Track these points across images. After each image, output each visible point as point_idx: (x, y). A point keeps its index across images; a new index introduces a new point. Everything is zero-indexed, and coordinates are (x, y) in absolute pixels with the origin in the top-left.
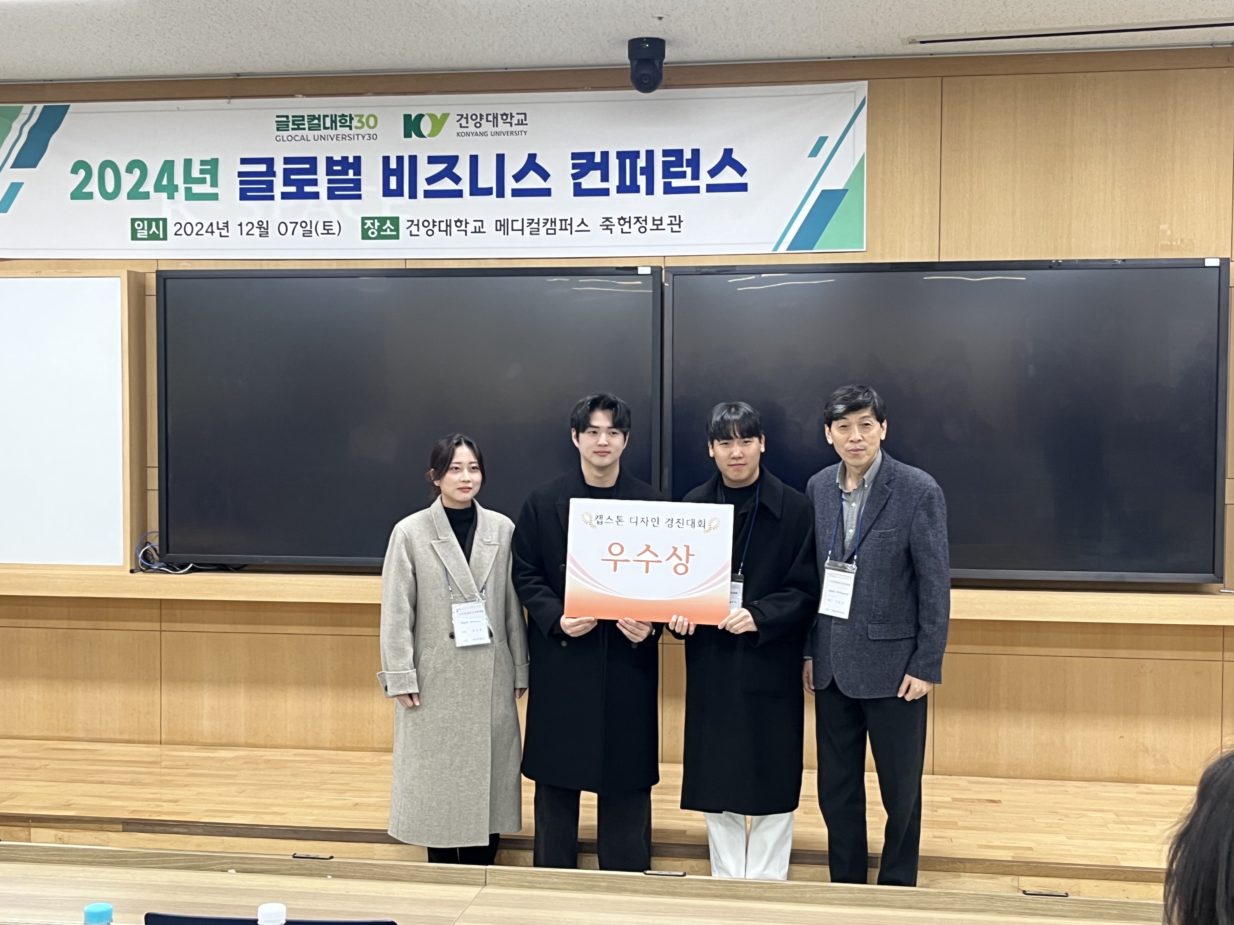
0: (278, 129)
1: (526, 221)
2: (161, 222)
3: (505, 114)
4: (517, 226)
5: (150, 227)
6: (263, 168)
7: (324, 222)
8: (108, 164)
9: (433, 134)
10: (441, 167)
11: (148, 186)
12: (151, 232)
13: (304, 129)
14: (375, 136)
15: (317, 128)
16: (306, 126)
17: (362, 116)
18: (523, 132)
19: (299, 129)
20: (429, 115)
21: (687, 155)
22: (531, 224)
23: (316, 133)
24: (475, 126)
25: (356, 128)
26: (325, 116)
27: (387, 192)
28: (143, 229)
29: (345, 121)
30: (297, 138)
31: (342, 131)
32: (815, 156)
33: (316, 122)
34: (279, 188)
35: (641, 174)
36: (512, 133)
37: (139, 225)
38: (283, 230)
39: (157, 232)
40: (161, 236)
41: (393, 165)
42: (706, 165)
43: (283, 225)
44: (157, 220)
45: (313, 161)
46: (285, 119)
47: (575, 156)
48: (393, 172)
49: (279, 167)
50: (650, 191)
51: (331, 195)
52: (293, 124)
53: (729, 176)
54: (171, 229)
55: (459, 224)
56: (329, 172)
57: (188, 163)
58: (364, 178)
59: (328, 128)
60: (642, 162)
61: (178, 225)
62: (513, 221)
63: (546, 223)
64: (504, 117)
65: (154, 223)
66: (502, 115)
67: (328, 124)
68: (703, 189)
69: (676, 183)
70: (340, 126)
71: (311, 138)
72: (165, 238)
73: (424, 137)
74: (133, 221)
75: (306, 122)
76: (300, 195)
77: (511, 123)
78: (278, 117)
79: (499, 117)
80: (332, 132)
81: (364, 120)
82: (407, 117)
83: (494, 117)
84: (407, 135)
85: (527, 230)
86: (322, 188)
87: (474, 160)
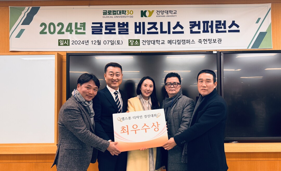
0: (103, 14)
1: (176, 41)
2: (68, 41)
3: (170, 11)
4: (174, 42)
5: (64, 42)
6: (99, 25)
7: (117, 41)
8: (51, 24)
9: (150, 16)
10: (152, 25)
11: (64, 30)
12: (64, 44)
13: (111, 14)
14: (132, 17)
15: (115, 14)
16: (112, 14)
17: (129, 11)
18: (176, 16)
19: (110, 14)
20: (148, 11)
21: (222, 22)
22: (178, 41)
23: (115, 15)
24: (162, 14)
25: (127, 14)
26: (118, 11)
27: (136, 32)
28: (62, 42)
29: (124, 12)
30: (109, 17)
31: (122, 15)
32: (258, 23)
33: (115, 12)
34: (104, 30)
35: (209, 27)
36: (172, 16)
37: (61, 41)
38: (105, 43)
39: (67, 44)
40: (68, 45)
41: (138, 25)
42: (228, 25)
43: (105, 42)
44: (67, 40)
45: (114, 23)
46: (106, 12)
47: (190, 22)
48: (138, 27)
49: (104, 25)
50: (212, 32)
51: (120, 33)
52: (108, 13)
53: (234, 28)
54: (71, 43)
55: (157, 41)
56: (119, 26)
57: (76, 24)
58: (129, 28)
59: (119, 14)
60: (210, 24)
61: (73, 42)
62: (173, 41)
63: (182, 41)
64: (170, 12)
65: (65, 41)
66: (169, 11)
67: (119, 13)
68: (227, 31)
69: (219, 30)
70: (122, 14)
71: (113, 17)
72: (69, 45)
73: (147, 17)
74: (59, 40)
75: (112, 12)
76: (110, 33)
77: (172, 13)
78: (103, 11)
79: (169, 12)
80: (120, 15)
81: (129, 12)
82: (142, 11)
83: (167, 12)
84: (142, 16)
85: (177, 43)
86: (117, 31)
87: (161, 24)
